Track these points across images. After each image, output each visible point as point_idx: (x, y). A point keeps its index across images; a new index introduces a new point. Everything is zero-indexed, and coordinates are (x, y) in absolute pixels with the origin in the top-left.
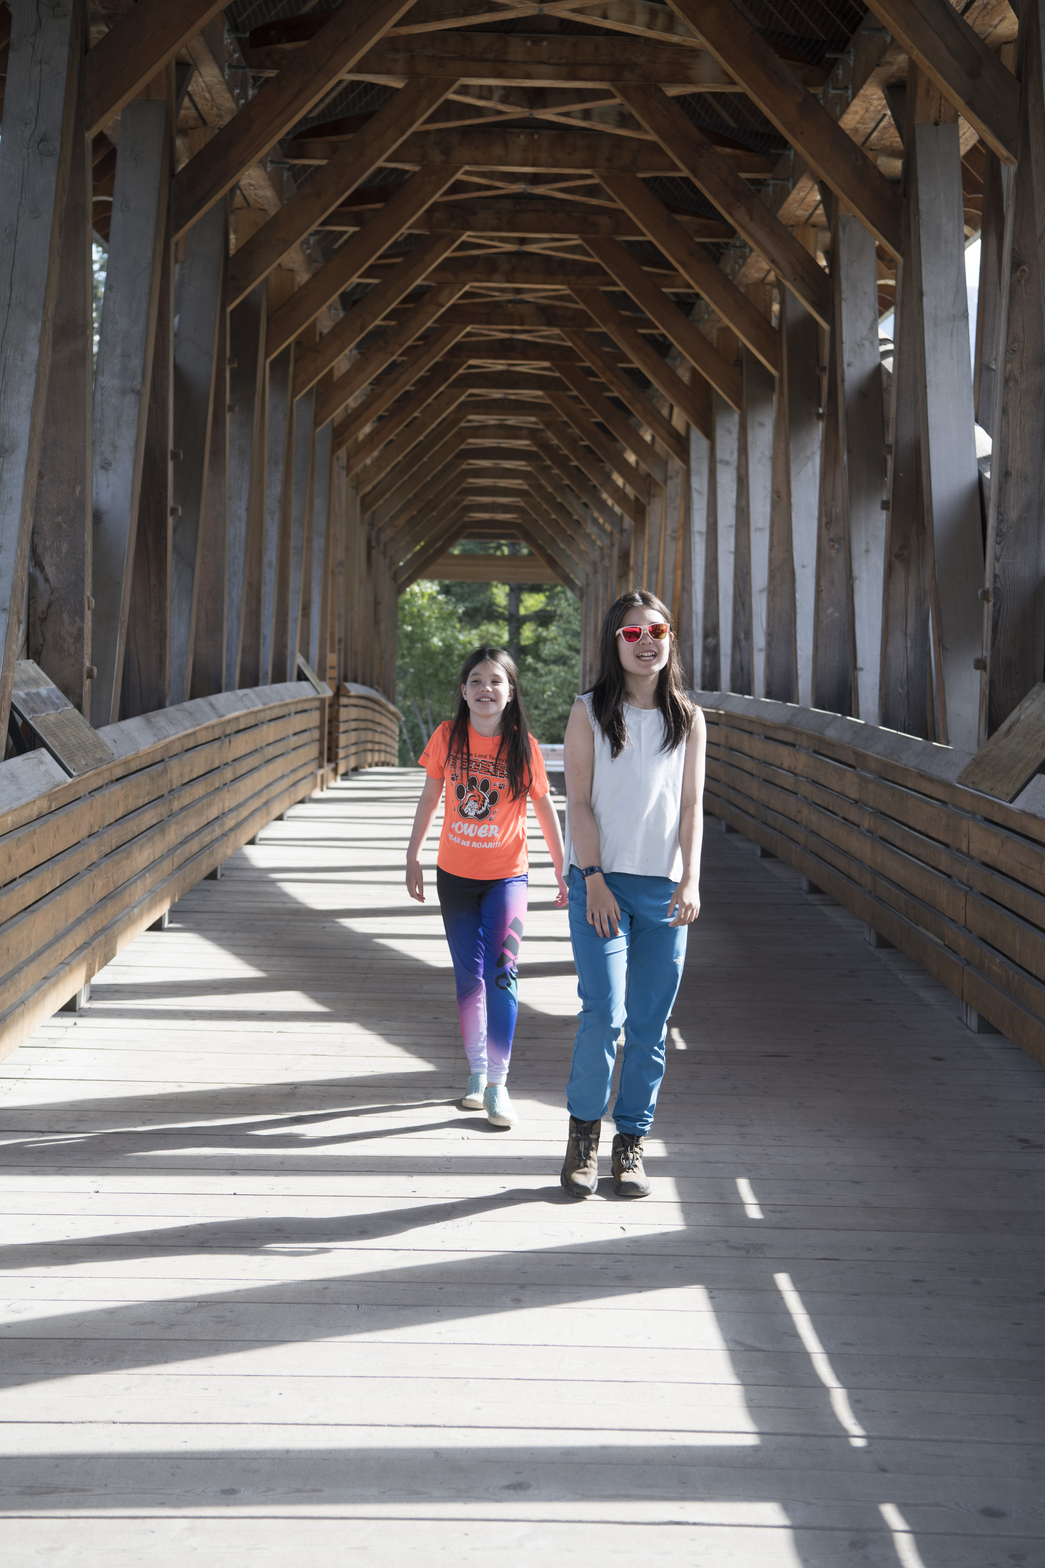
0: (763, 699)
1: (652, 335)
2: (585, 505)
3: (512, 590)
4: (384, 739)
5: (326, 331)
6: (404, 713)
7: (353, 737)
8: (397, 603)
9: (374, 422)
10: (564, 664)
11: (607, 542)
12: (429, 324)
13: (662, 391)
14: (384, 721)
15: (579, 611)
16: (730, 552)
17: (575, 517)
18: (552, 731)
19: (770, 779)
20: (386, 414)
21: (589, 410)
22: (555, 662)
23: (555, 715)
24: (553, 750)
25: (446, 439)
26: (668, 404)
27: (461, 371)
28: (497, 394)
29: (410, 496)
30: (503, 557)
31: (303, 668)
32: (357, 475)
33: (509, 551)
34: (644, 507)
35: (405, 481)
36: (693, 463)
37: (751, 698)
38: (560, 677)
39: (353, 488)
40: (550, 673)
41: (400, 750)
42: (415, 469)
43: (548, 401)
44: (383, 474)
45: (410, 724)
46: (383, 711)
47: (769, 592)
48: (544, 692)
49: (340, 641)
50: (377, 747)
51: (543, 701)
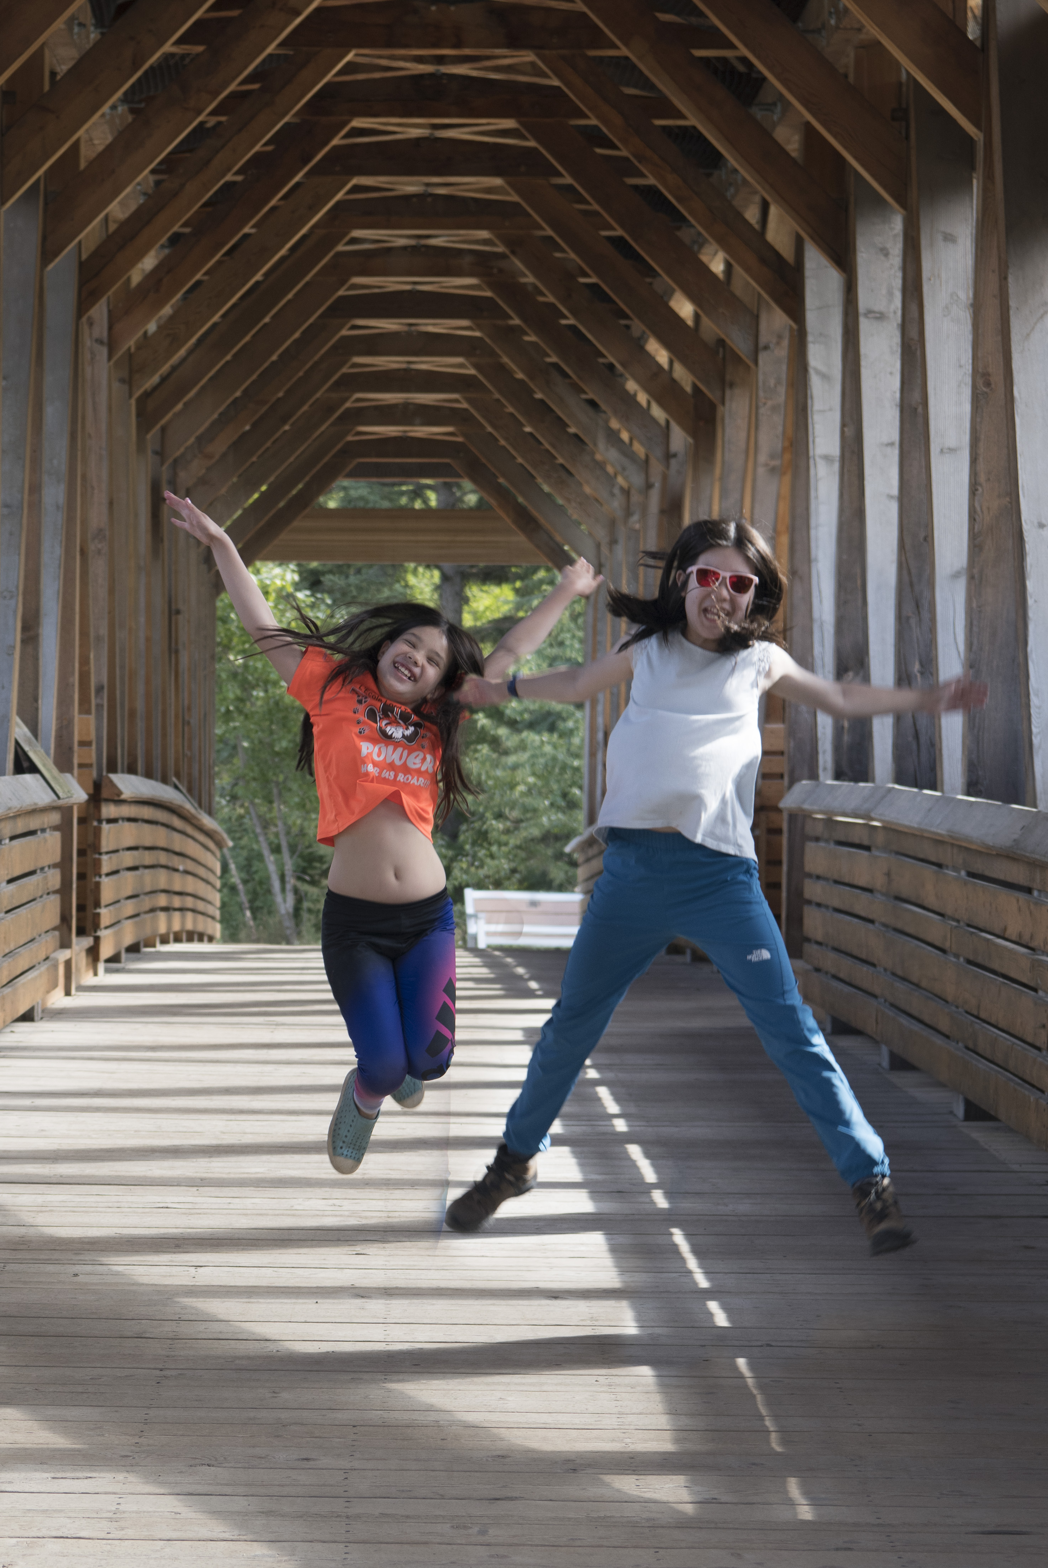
0: (960, 797)
1: (724, 60)
2: (592, 404)
3: (445, 578)
4: (191, 885)
5: (63, 69)
6: (229, 831)
7: (129, 882)
8: (214, 608)
9: (163, 246)
10: (552, 729)
11: (637, 480)
12: (270, 50)
13: (744, 173)
14: (192, 848)
15: (580, 621)
16: (891, 497)
17: (572, 430)
18: (533, 863)
19: (980, 960)
20: (187, 230)
21: (597, 213)
22: (532, 726)
23: (536, 832)
24: (534, 904)
25: (307, 278)
26: (757, 199)
27: (336, 141)
28: (410, 186)
29: (238, 394)
30: (428, 512)
31: (26, 748)
32: (129, 355)
33: (438, 500)
34: (713, 407)
35: (227, 362)
36: (811, 318)
37: (938, 794)
38: (544, 755)
39: (122, 381)
40: (522, 747)
41: (224, 905)
42: (247, 338)
43: (515, 198)
44: (182, 352)
45: (245, 853)
46: (189, 830)
47: (971, 578)
48: (512, 786)
49: (99, 689)
50: (177, 902)
51: (513, 805)
